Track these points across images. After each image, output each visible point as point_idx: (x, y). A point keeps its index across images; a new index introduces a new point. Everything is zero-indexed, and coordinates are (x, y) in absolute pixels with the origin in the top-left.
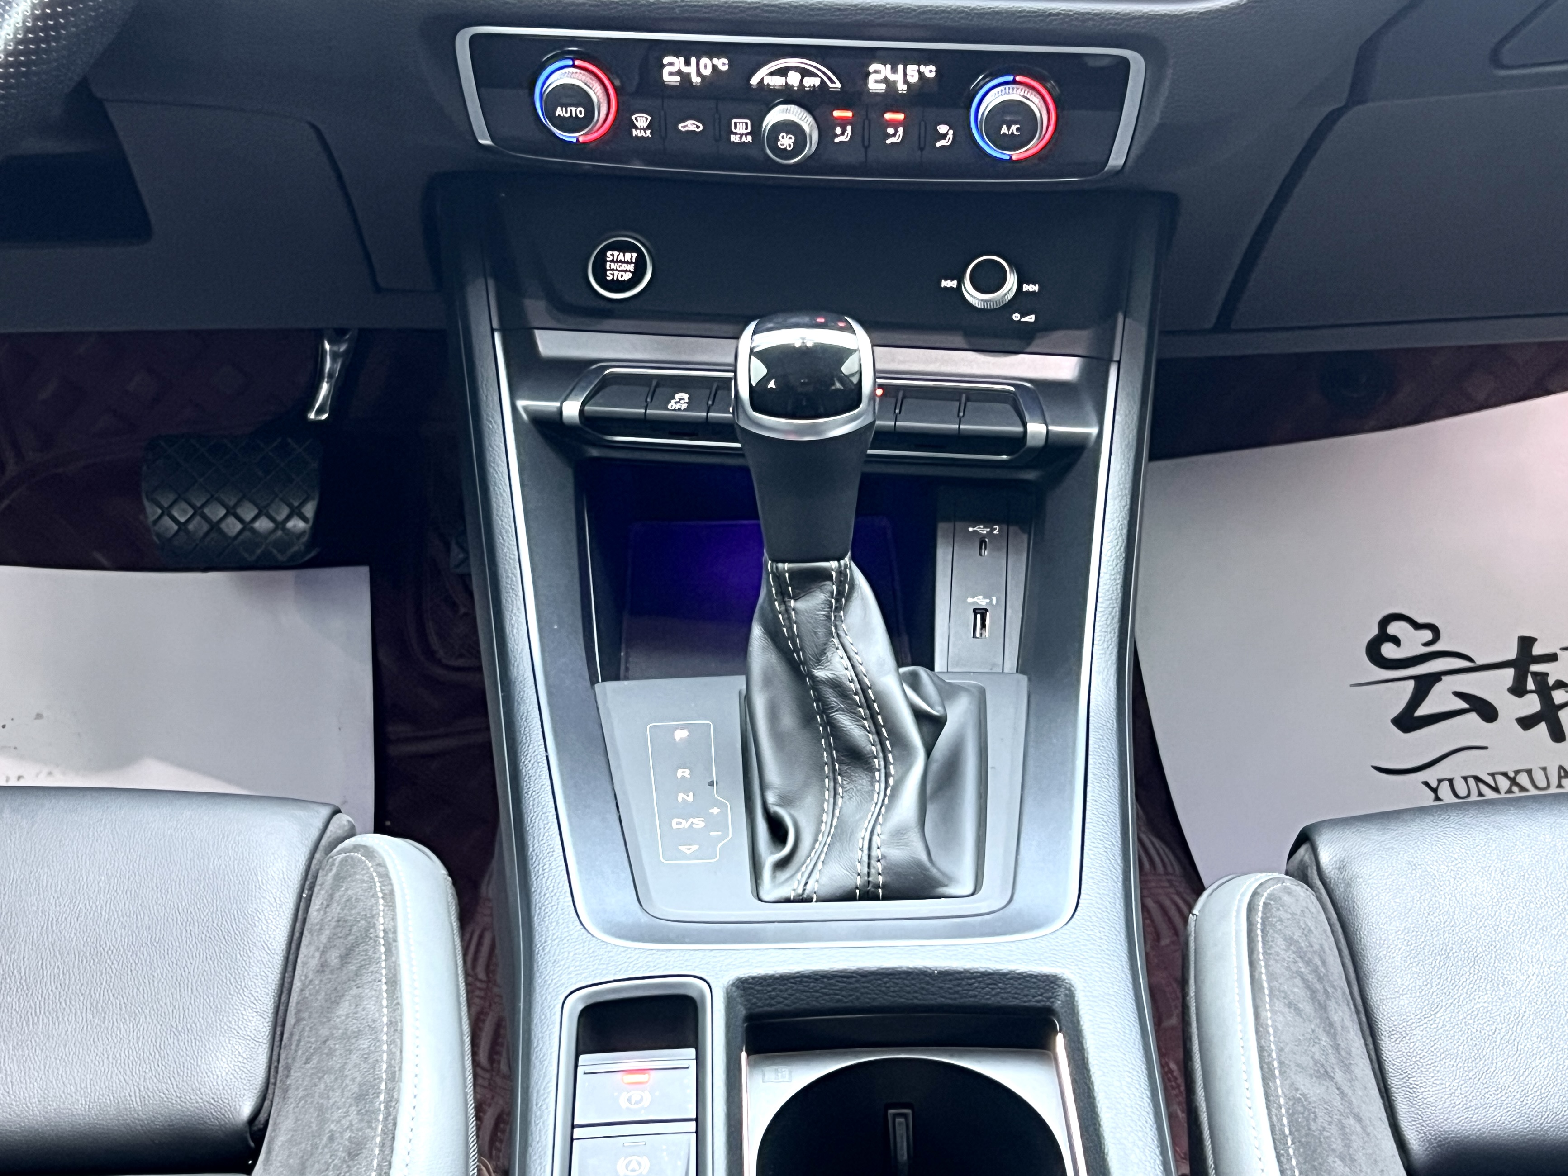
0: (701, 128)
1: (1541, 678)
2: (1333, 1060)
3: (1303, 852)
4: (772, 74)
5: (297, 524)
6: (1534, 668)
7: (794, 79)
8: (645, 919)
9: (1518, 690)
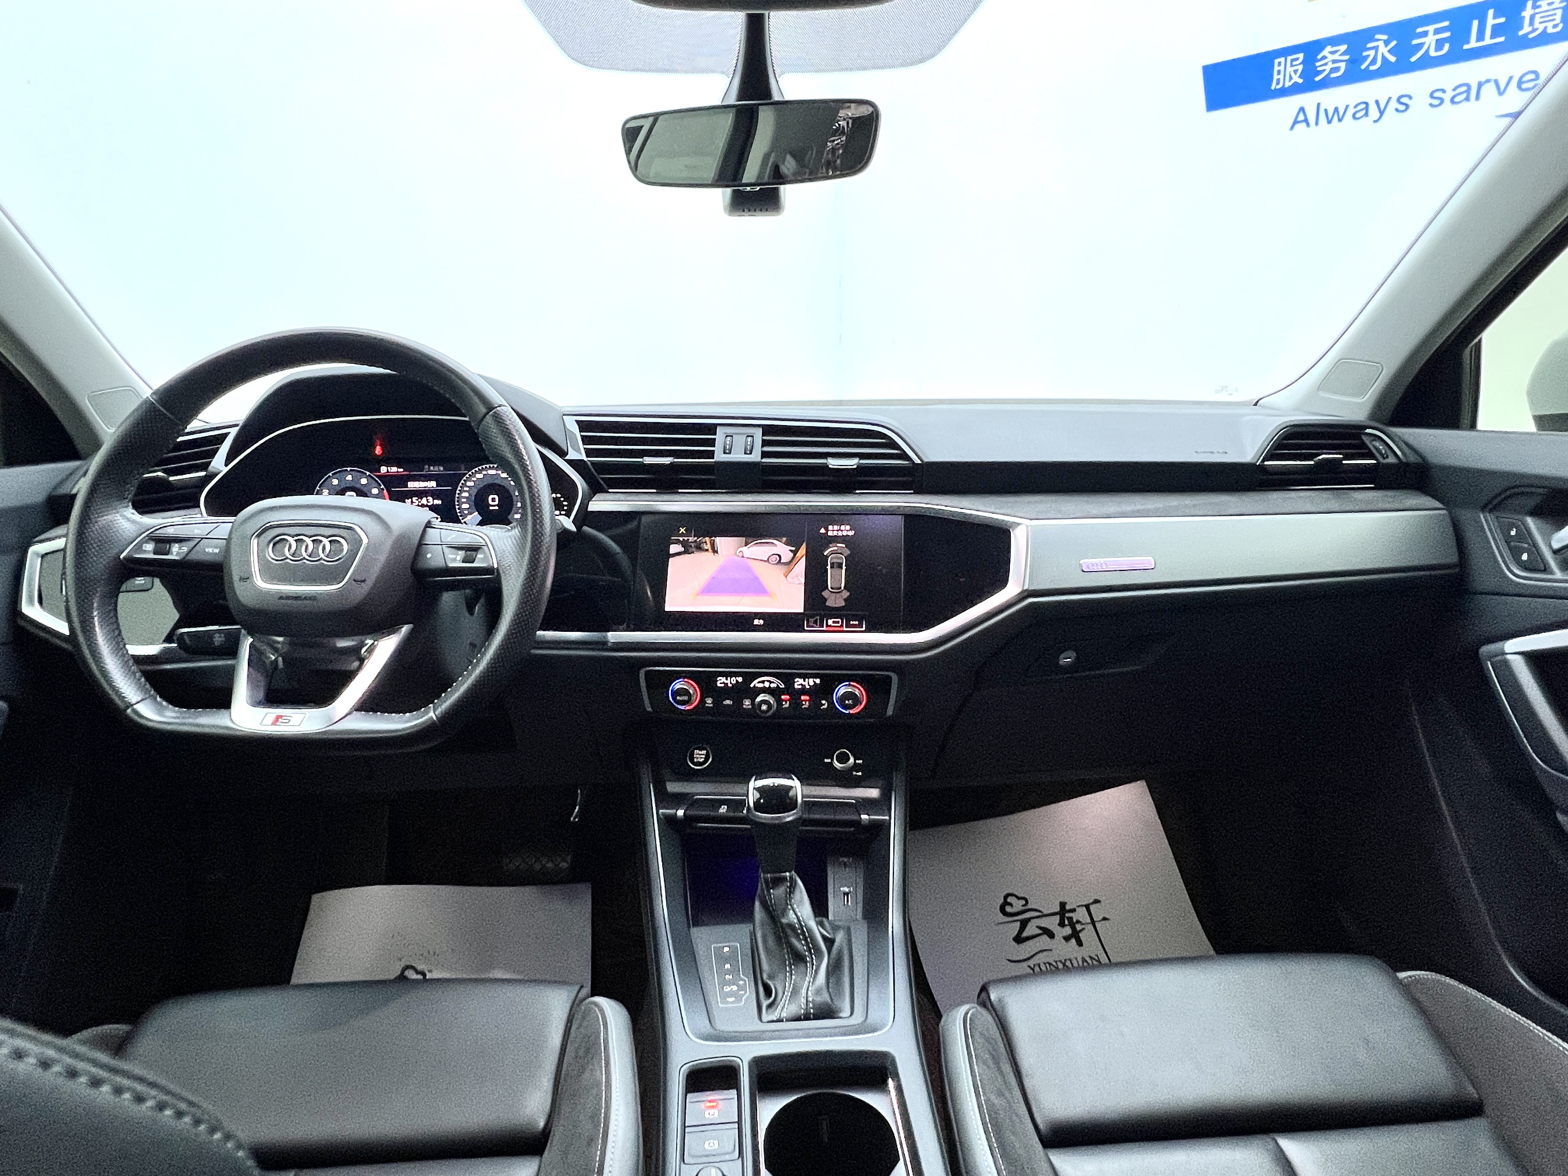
0: (732, 703)
1: (1070, 919)
2: (1004, 1087)
3: (984, 995)
4: (759, 682)
5: (564, 865)
6: (1067, 915)
7: (767, 684)
8: (712, 1031)
9: (1062, 924)
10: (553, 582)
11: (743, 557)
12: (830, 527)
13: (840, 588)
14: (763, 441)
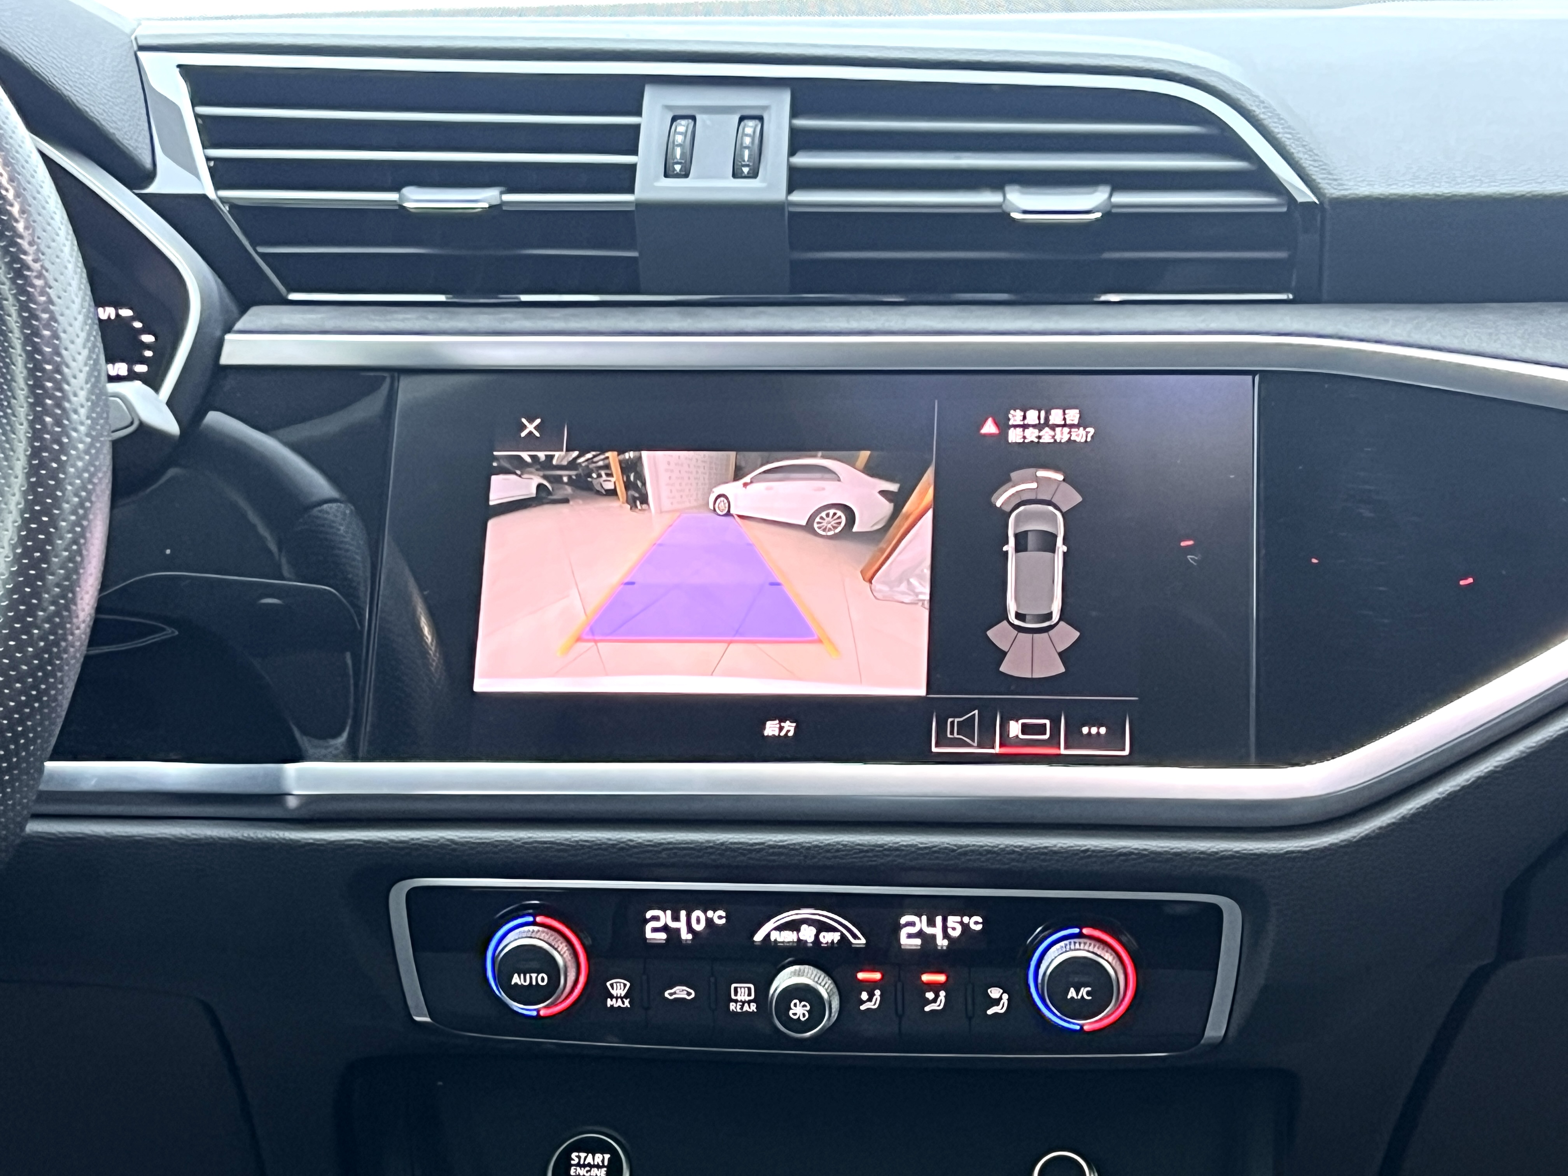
0: (693, 996)
4: (780, 928)
7: (808, 934)
10: (100, 607)
11: (728, 514)
12: (1016, 417)
13: (1049, 616)
14: (794, 132)
